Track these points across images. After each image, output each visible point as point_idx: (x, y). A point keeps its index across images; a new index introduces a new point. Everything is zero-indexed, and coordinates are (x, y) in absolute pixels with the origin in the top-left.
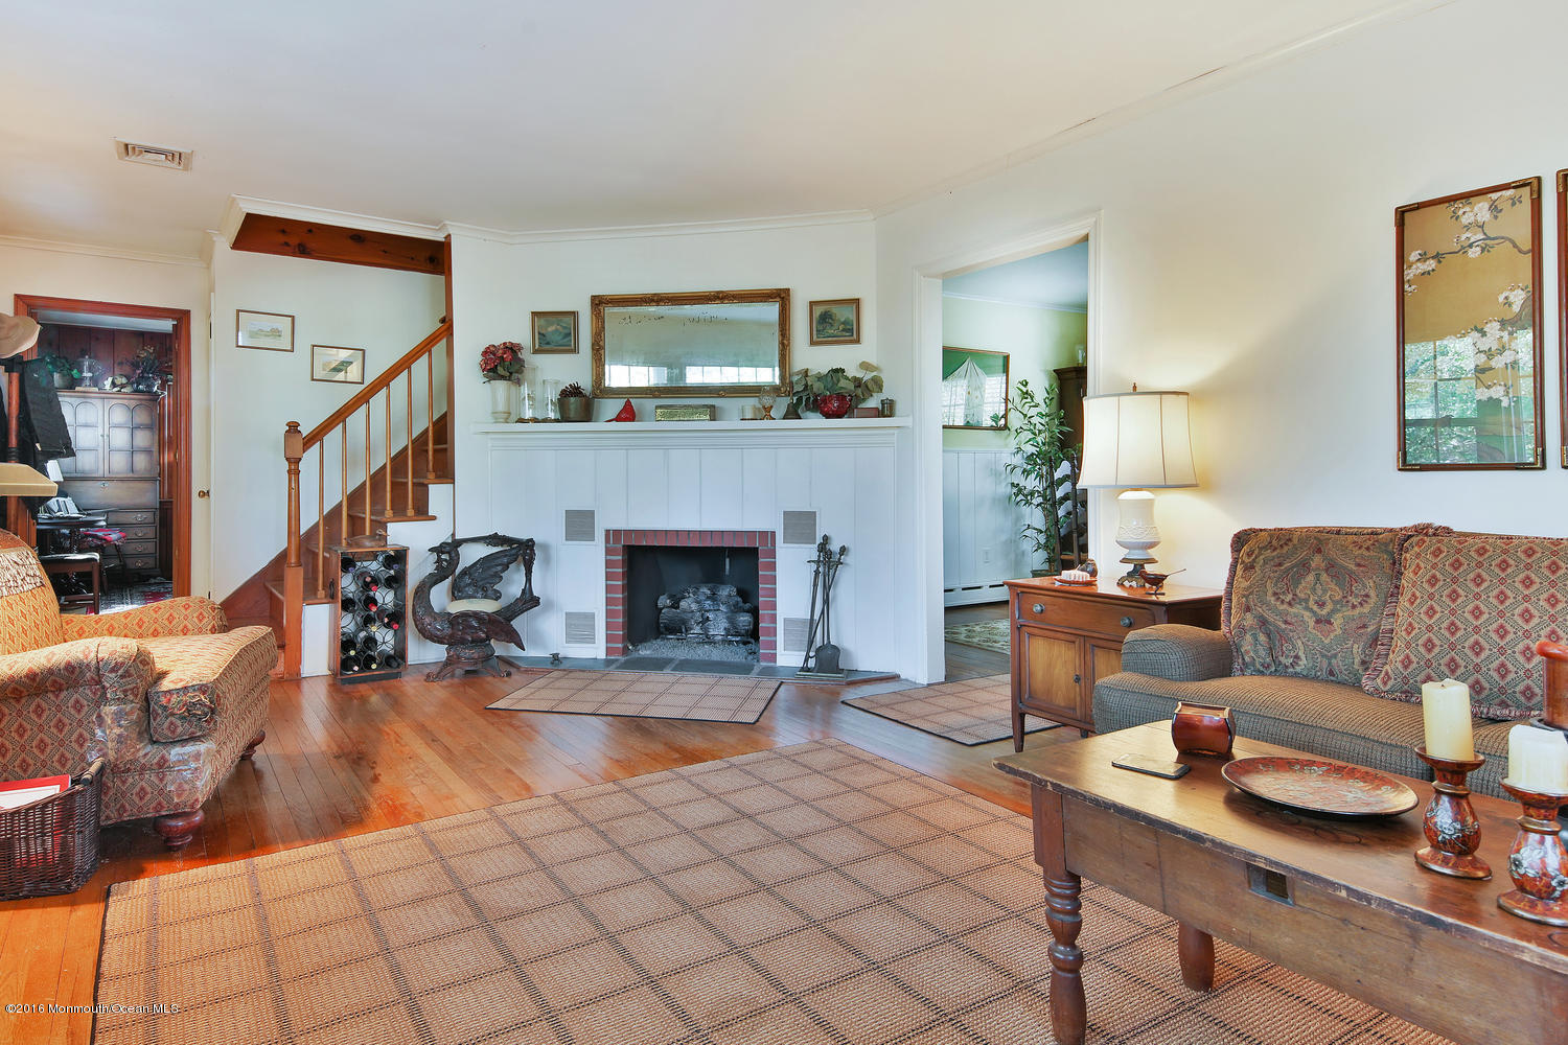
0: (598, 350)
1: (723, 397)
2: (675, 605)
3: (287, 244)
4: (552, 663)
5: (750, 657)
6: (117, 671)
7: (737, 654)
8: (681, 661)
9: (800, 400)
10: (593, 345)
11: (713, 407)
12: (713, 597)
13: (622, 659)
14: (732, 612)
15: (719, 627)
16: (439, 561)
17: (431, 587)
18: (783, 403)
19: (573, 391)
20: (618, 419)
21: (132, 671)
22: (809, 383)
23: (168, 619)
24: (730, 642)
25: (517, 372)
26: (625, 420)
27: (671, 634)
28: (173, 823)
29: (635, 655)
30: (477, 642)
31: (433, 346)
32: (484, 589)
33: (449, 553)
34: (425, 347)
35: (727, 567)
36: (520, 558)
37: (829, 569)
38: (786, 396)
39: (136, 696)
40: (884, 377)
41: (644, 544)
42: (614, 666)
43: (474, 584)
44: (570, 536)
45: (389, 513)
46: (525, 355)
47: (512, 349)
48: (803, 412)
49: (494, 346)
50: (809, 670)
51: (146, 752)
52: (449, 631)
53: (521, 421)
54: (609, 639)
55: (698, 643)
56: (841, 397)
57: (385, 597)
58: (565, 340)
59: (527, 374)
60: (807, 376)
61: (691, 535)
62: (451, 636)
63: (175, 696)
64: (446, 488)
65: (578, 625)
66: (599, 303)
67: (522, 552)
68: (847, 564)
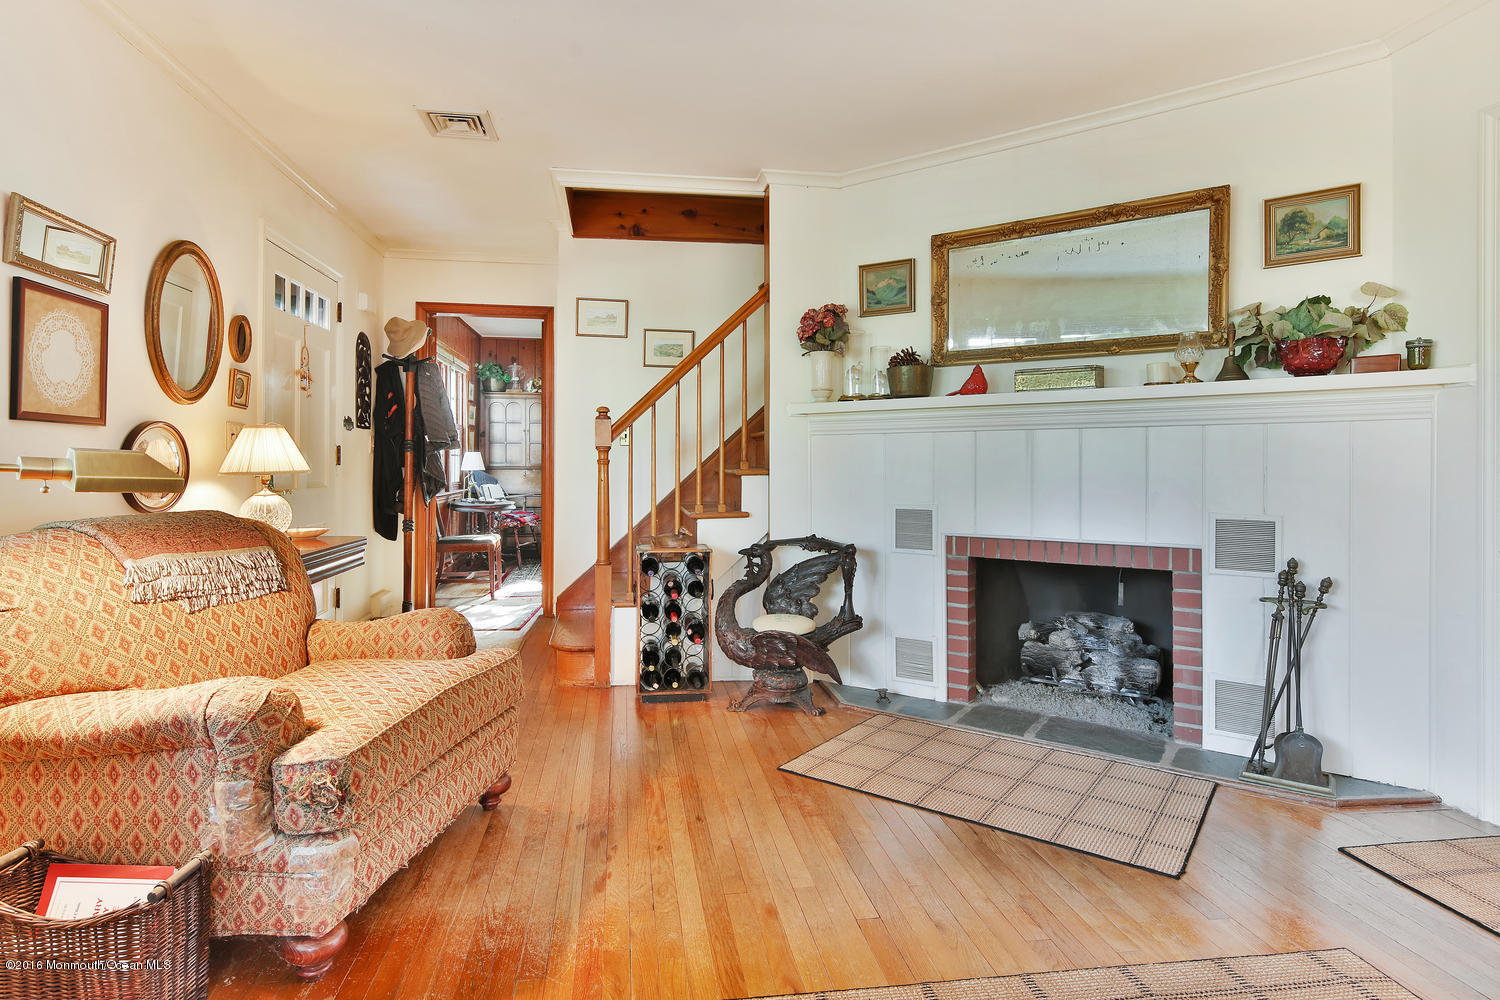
0: (939, 305)
1: (1117, 354)
2: (1043, 638)
3: (622, 227)
4: (878, 702)
5: (1157, 728)
6: (226, 735)
7: (1134, 720)
8: (1051, 719)
9: (1246, 351)
10: (933, 298)
11: (1099, 370)
12: (1097, 631)
13: (969, 706)
14: (1127, 655)
15: (1106, 676)
16: (750, 565)
17: (737, 597)
18: (1216, 358)
19: (908, 358)
20: (964, 391)
21: (247, 734)
22: (1265, 324)
23: (403, 636)
24: (1124, 699)
25: (841, 339)
26: (973, 392)
27: (1036, 675)
28: (300, 948)
29: (986, 701)
30: (785, 669)
31: (748, 316)
32: (799, 603)
33: (760, 556)
34: (740, 318)
35: (1121, 595)
36: (839, 568)
37: (1300, 611)
38: (1222, 346)
39: (252, 769)
40: (1407, 304)
41: (998, 557)
42: (955, 718)
43: (788, 595)
44: (901, 542)
45: (699, 508)
46: (853, 320)
47: (835, 313)
48: (1251, 367)
49: (814, 310)
50: (1265, 771)
51: (267, 845)
52: (753, 653)
53: (844, 399)
54: (951, 676)
55: (1076, 694)
56: (1326, 340)
57: (691, 604)
58: (900, 296)
59: (853, 342)
60: (1258, 314)
61: (1066, 549)
62: (756, 659)
63: (298, 773)
64: (762, 479)
65: (911, 656)
66: (942, 245)
67: (840, 559)
68: (1334, 608)
